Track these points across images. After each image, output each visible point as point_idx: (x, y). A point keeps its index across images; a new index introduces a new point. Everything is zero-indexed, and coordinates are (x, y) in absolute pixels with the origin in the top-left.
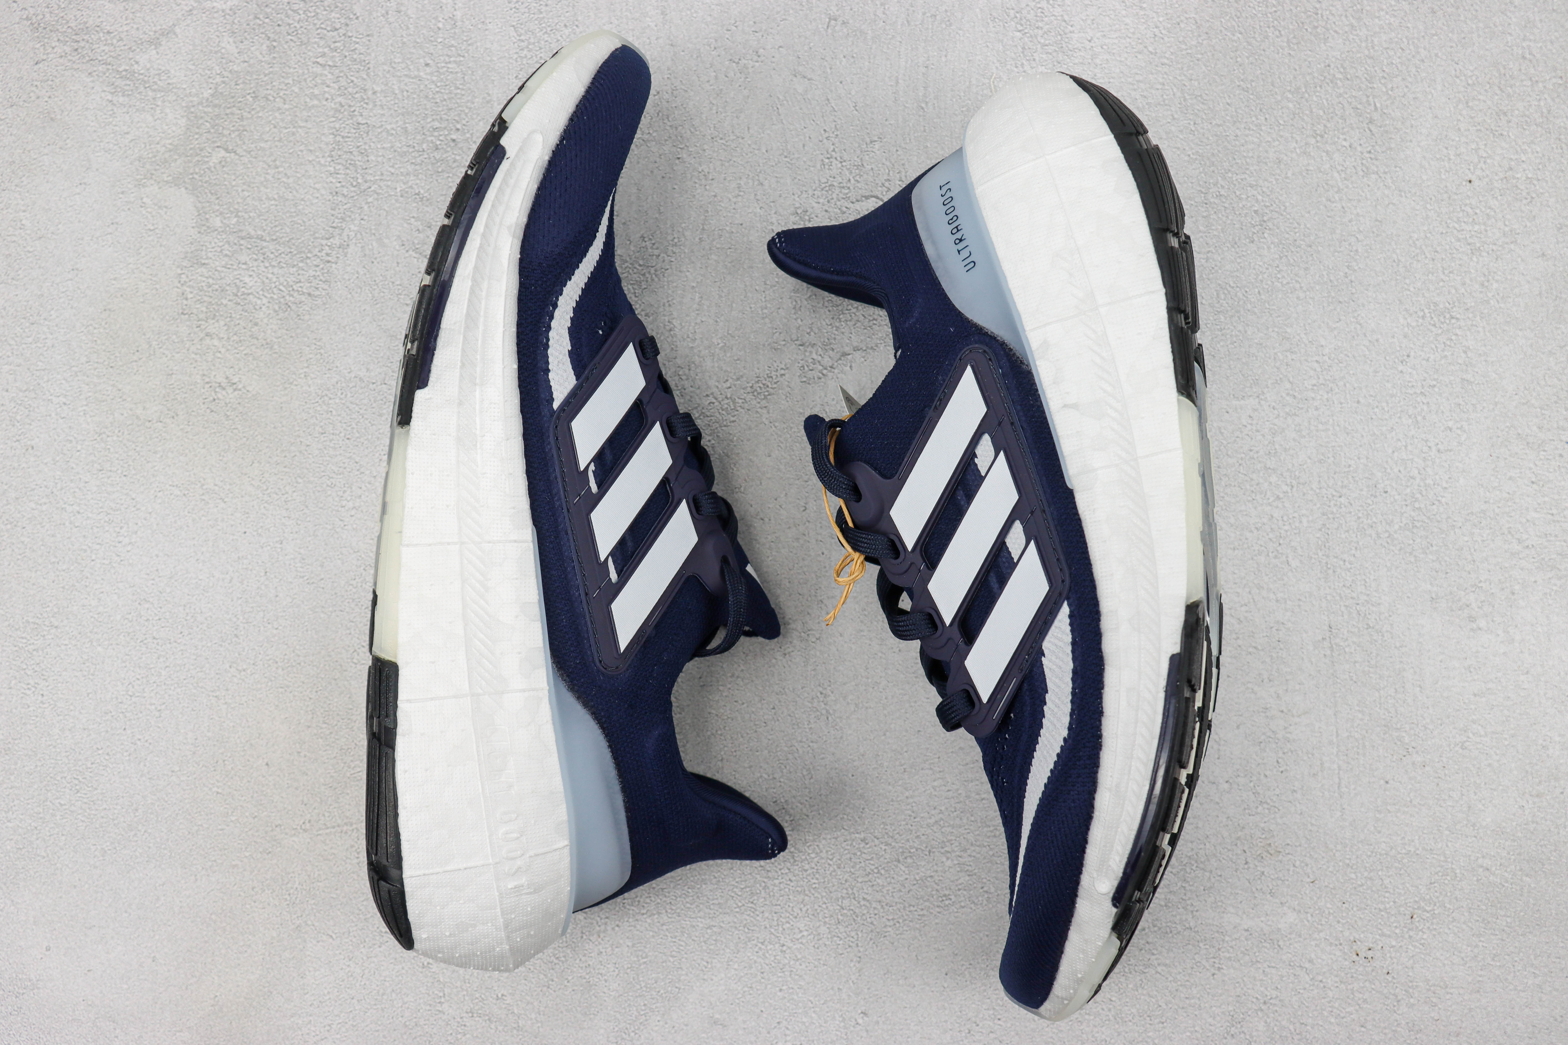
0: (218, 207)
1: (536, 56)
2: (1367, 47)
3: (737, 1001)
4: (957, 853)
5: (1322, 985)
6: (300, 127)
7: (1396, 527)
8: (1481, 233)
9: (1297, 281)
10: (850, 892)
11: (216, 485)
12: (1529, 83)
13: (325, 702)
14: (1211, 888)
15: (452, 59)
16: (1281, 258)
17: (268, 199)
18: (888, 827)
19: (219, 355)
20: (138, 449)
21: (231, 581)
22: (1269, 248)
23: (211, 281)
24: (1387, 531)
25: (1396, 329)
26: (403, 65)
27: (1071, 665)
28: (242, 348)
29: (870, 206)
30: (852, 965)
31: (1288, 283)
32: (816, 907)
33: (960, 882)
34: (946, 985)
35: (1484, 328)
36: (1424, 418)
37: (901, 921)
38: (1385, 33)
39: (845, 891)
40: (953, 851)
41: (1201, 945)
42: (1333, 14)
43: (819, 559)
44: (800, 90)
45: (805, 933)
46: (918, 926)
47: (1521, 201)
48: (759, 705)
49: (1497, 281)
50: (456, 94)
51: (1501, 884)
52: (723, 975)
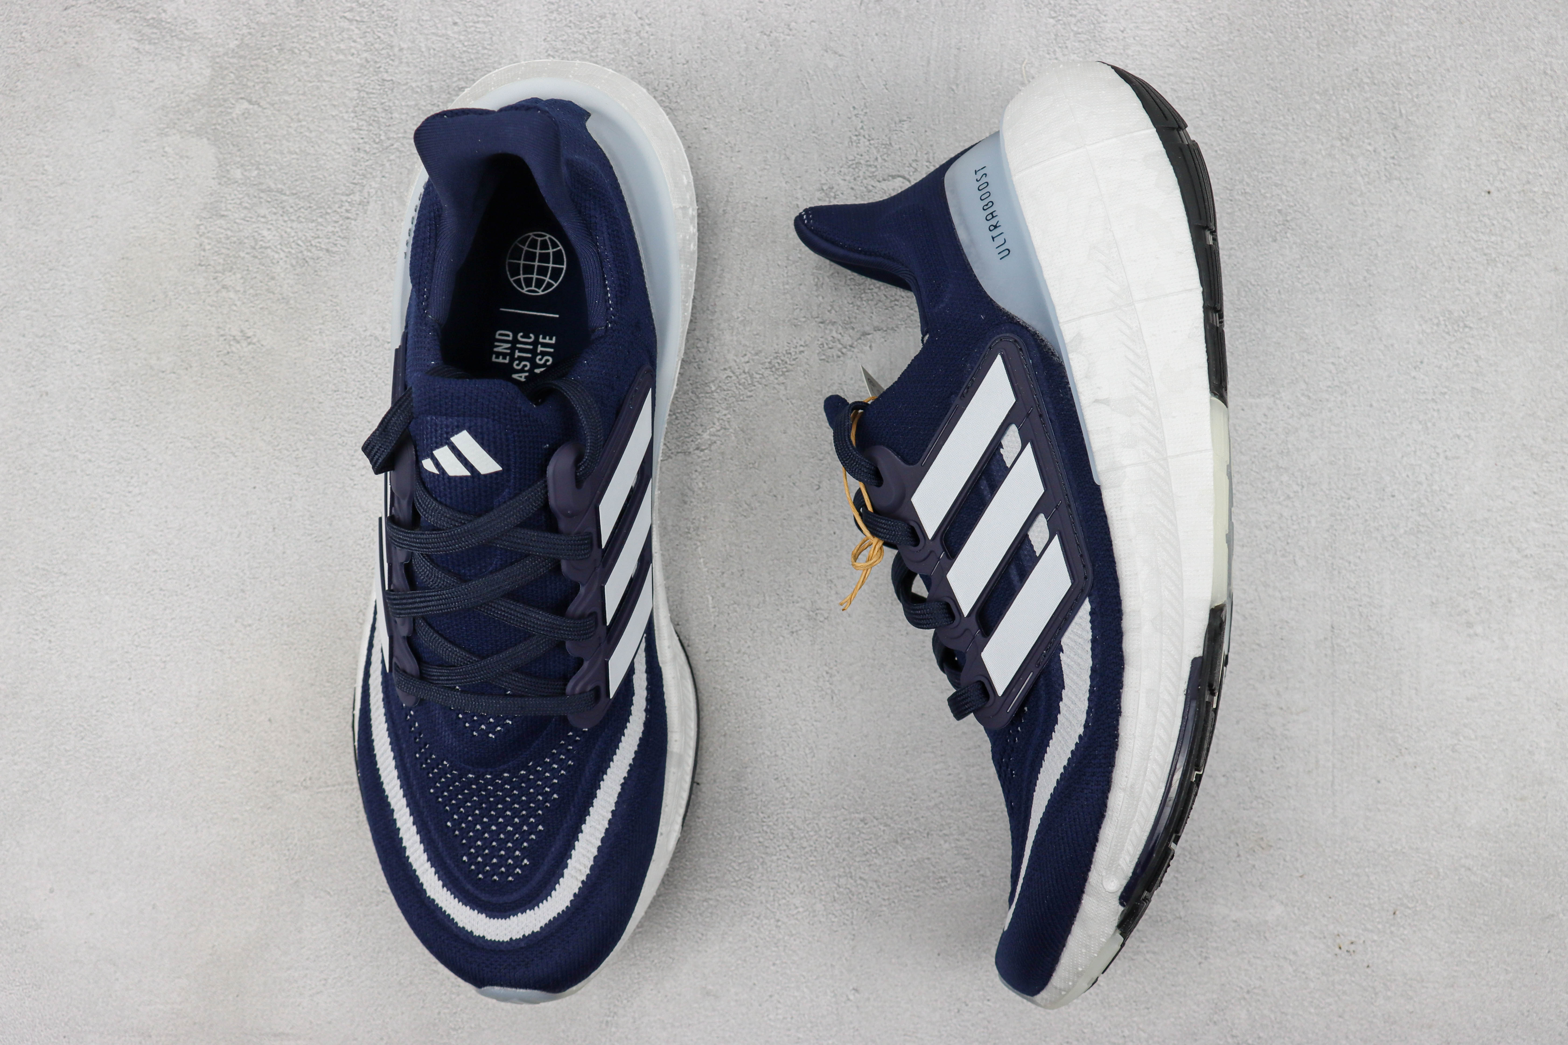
0: (238, 159)
1: (566, 19)
2: (1395, 54)
3: (730, 973)
4: (956, 837)
5: (1304, 976)
6: (325, 81)
7: (1402, 531)
8: (1497, 244)
9: (1317, 283)
10: (847, 870)
11: (227, 439)
12: (1549, 99)
13: (329, 661)
14: (1202, 879)
15: (481, 19)
16: (1302, 258)
17: (290, 153)
18: (888, 808)
19: (234, 308)
20: (151, 399)
21: (239, 536)
22: (1291, 248)
23: (229, 233)
24: (1392, 535)
25: (1411, 335)
26: (431, 23)
27: (1090, 663)
28: (257, 302)
29: (897, 187)
30: (846, 942)
31: (1308, 284)
32: (813, 884)
33: (956, 865)
34: (937, 965)
35: (1496, 338)
36: (1434, 425)
37: (896, 901)
38: (1413, 40)
39: (842, 870)
40: (952, 834)
41: (1190, 934)
42: (1363, 19)
43: (830, 538)
44: (831, 65)
45: (801, 910)
46: (913, 907)
47: (1537, 214)
48: (765, 682)
49: (1510, 293)
50: (483, 55)
51: (1481, 883)
52: (717, 948)
